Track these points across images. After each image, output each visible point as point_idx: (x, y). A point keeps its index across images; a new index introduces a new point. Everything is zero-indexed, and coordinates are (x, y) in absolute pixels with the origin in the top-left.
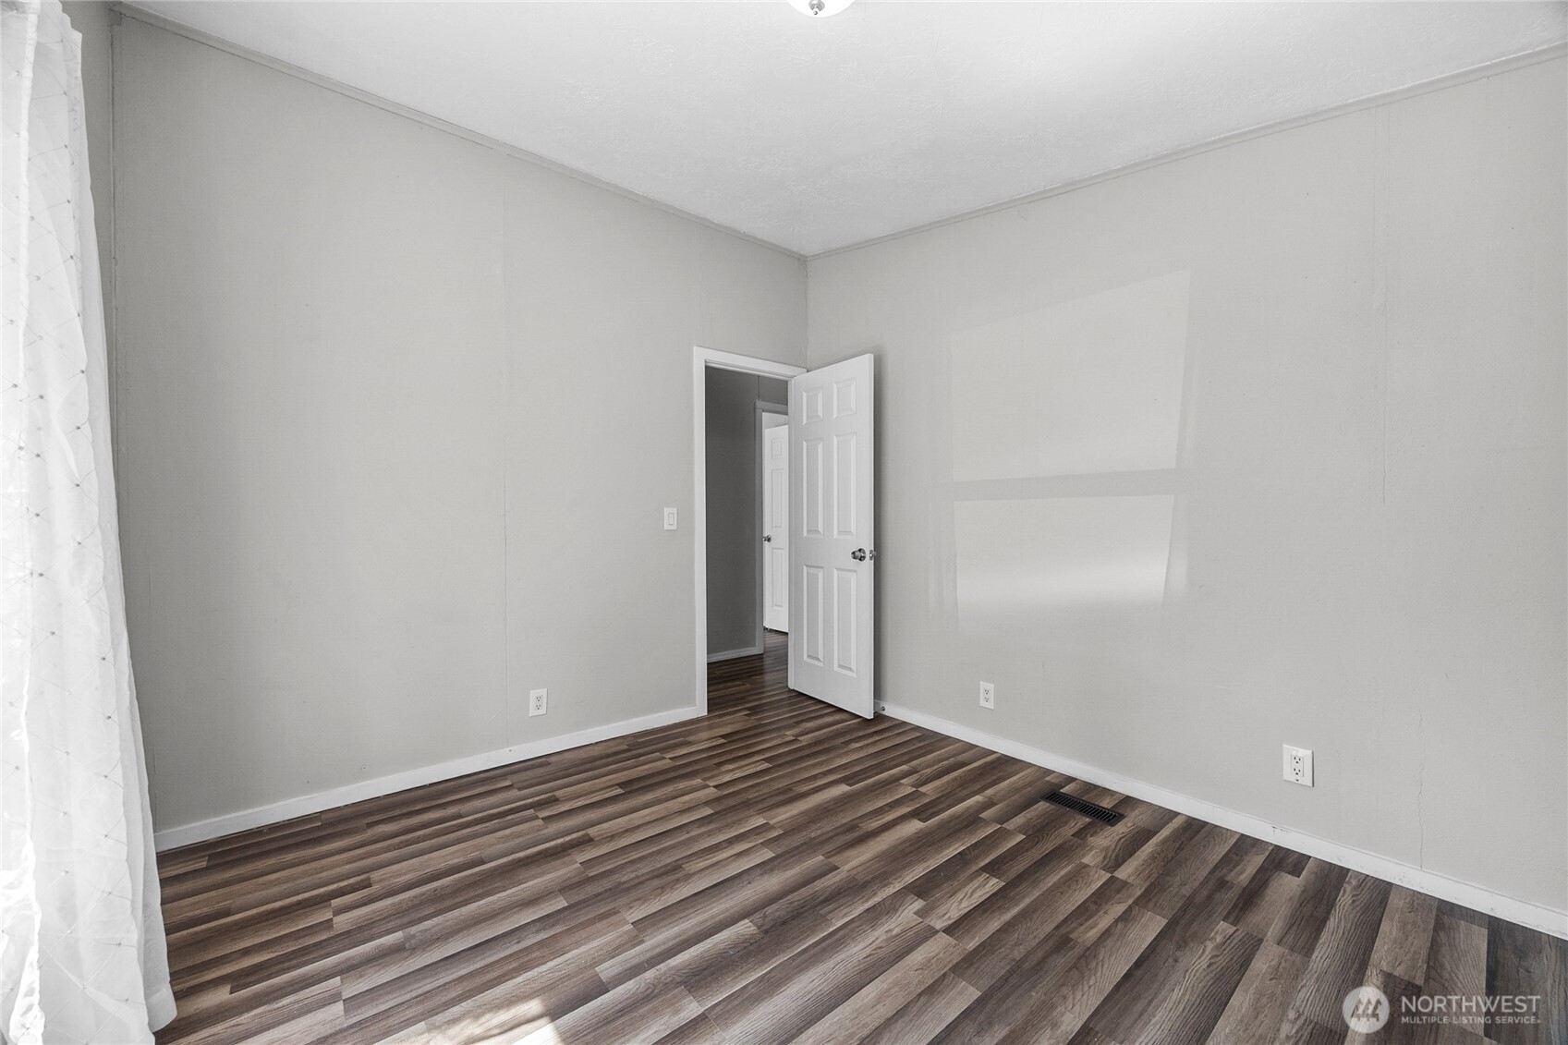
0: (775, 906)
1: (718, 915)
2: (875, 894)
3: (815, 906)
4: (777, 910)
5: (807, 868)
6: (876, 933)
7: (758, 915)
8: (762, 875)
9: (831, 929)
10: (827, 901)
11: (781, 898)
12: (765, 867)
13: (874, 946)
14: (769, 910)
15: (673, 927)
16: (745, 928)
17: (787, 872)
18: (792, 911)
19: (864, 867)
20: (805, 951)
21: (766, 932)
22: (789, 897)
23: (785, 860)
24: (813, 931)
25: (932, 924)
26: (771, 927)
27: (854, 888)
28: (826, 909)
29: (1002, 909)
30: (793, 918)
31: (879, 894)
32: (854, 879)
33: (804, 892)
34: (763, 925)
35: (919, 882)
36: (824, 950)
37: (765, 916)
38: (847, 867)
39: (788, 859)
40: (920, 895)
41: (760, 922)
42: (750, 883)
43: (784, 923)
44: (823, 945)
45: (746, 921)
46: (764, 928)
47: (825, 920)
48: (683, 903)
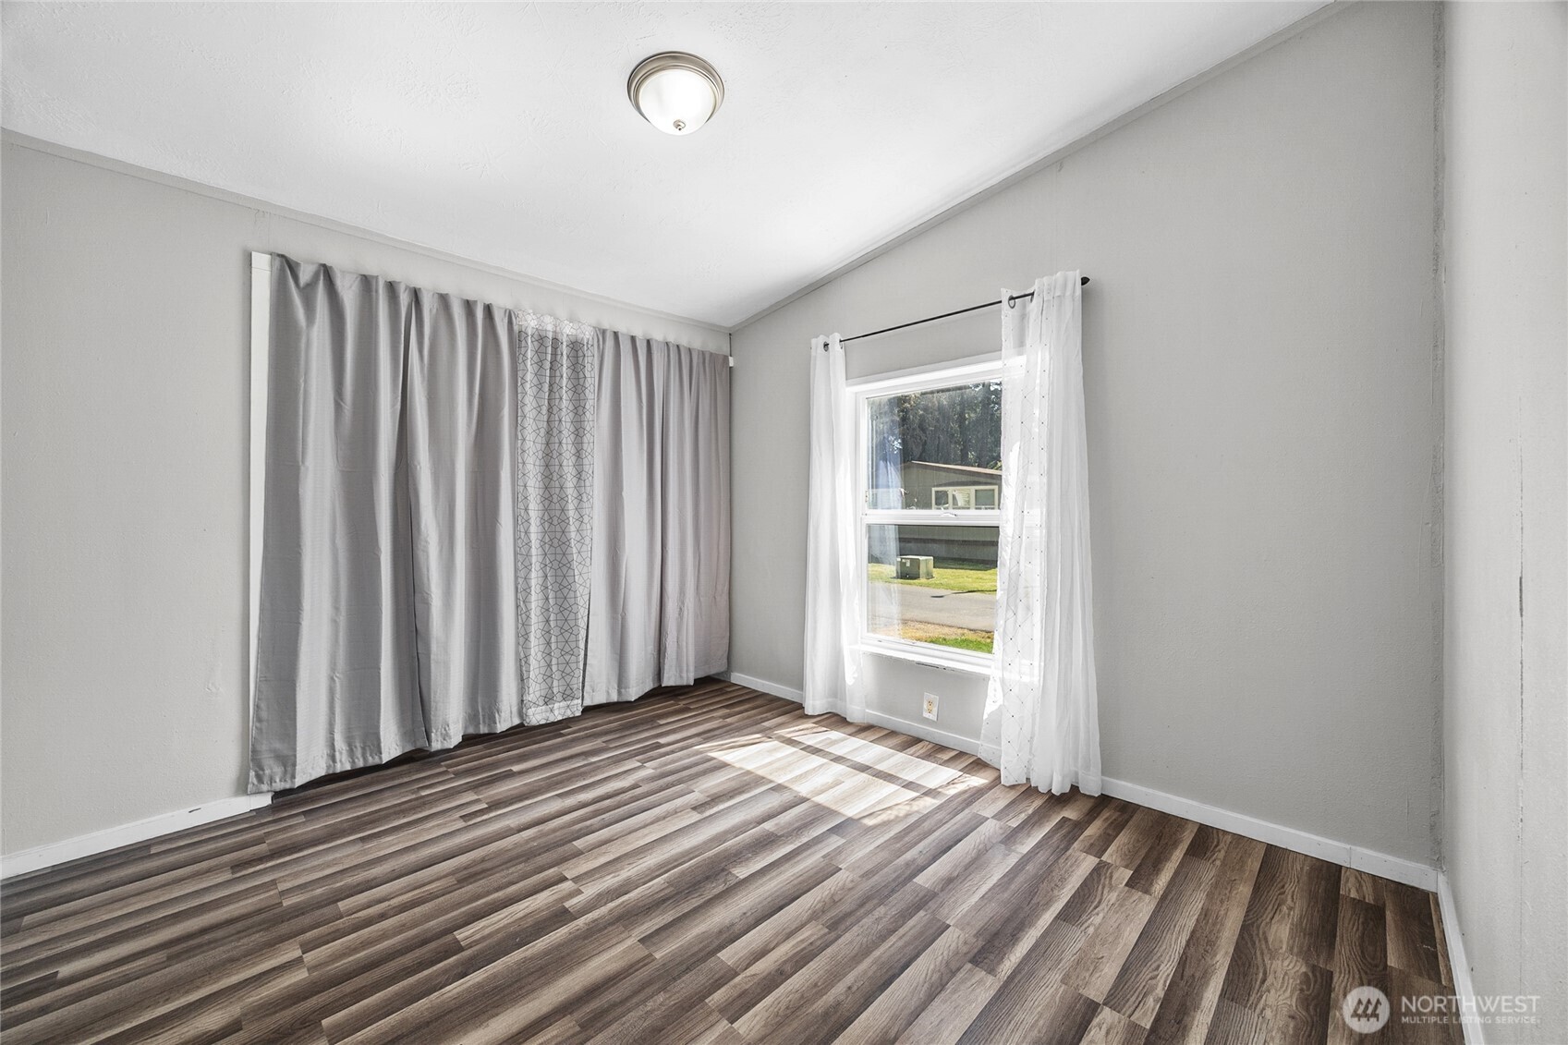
0: (716, 891)
1: (770, 880)
2: (610, 911)
3: (677, 894)
4: (714, 888)
5: (678, 938)
6: (629, 874)
7: (733, 882)
8: (733, 925)
9: (666, 875)
10: (664, 900)
11: (711, 899)
12: (729, 935)
13: (634, 865)
14: (721, 888)
15: (805, 868)
16: (742, 872)
17: (704, 930)
18: (700, 888)
19: (608, 945)
20: (691, 859)
21: (723, 870)
22: (702, 901)
23: (705, 947)
24: (683, 873)
25: (573, 884)
26: (719, 874)
27: (628, 917)
28: (666, 891)
29: (494, 902)
30: (699, 882)
31: (607, 911)
32: (626, 927)
33: (686, 907)
34: (726, 875)
35: (555, 927)
36: (676, 860)
37: (725, 882)
38: (629, 942)
39: (701, 950)
40: (566, 911)
41: (730, 877)
42: (745, 914)
43: (707, 878)
44: (676, 864)
45: (742, 877)
46: (725, 873)
47: (670, 883)
48: (805, 889)
